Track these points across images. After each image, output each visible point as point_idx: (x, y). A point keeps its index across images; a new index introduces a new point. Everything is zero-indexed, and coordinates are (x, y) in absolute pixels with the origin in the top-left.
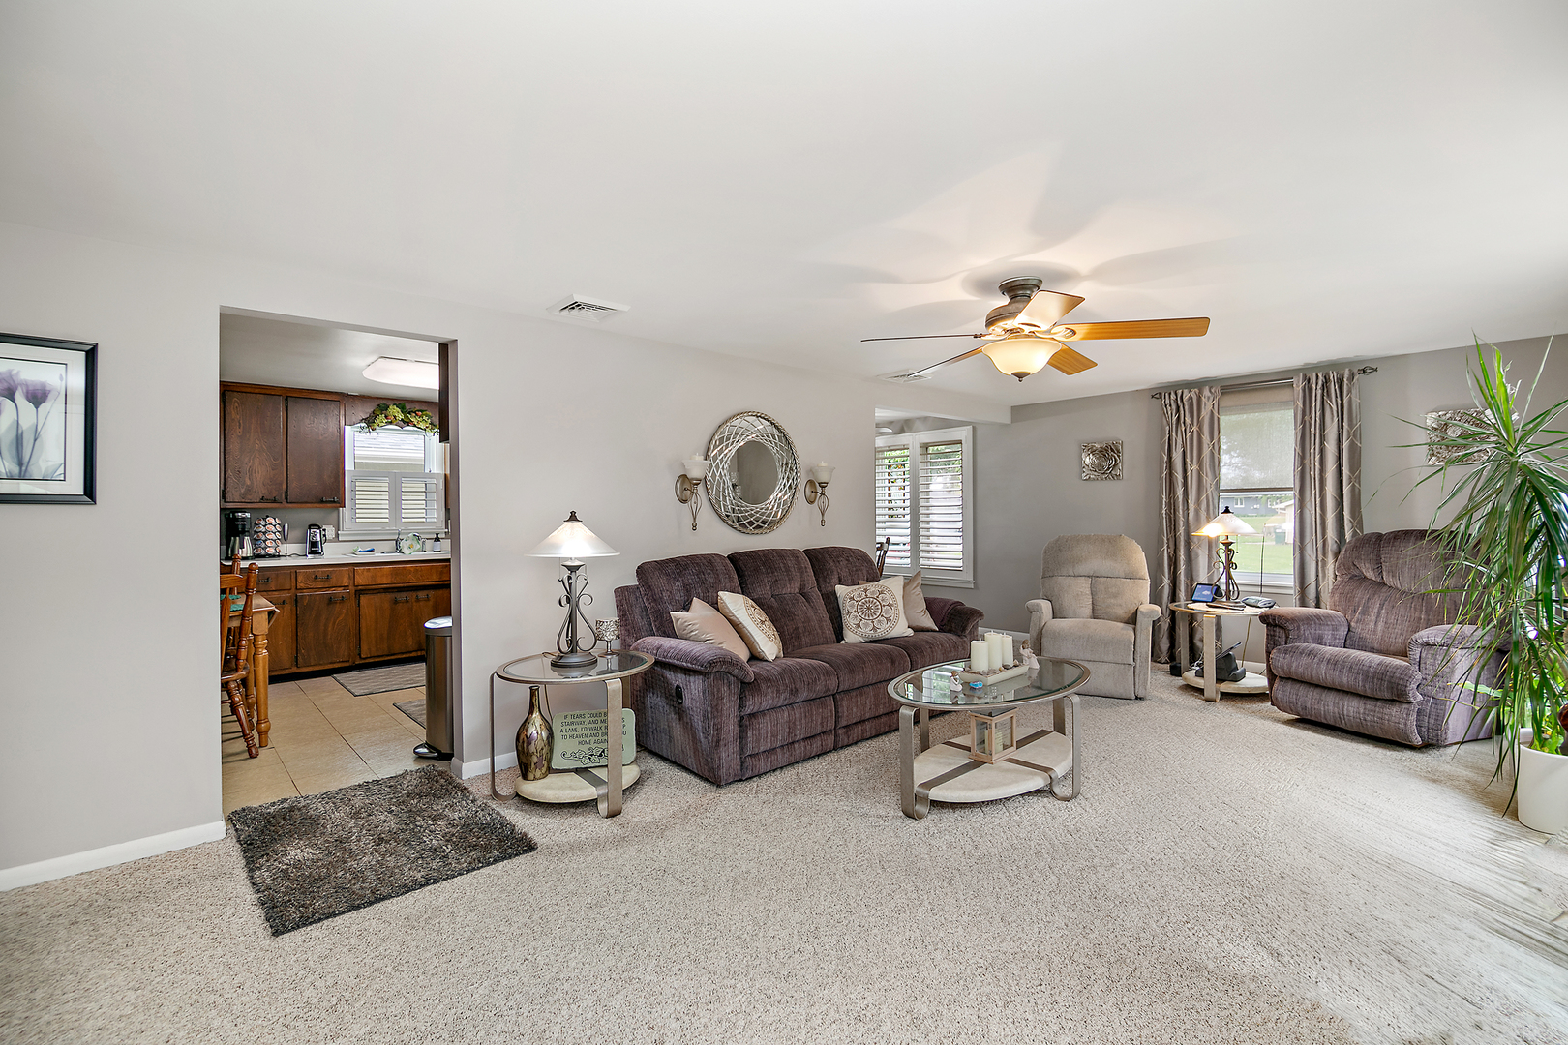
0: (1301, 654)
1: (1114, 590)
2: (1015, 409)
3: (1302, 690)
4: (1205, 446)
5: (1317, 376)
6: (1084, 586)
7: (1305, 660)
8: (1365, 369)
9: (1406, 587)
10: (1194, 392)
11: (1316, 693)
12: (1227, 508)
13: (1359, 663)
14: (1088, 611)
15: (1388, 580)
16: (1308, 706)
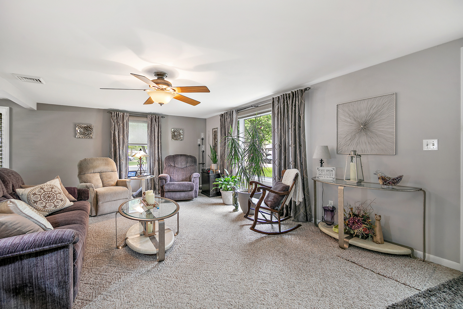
0: (171, 185)
1: (109, 176)
2: (38, 104)
3: (171, 193)
4: (125, 130)
5: (154, 116)
6: (98, 176)
7: (173, 186)
8: (163, 116)
9: (179, 167)
10: (122, 113)
11: (175, 193)
12: (141, 149)
13: (184, 184)
14: (101, 184)
15: (176, 166)
16: (173, 197)
